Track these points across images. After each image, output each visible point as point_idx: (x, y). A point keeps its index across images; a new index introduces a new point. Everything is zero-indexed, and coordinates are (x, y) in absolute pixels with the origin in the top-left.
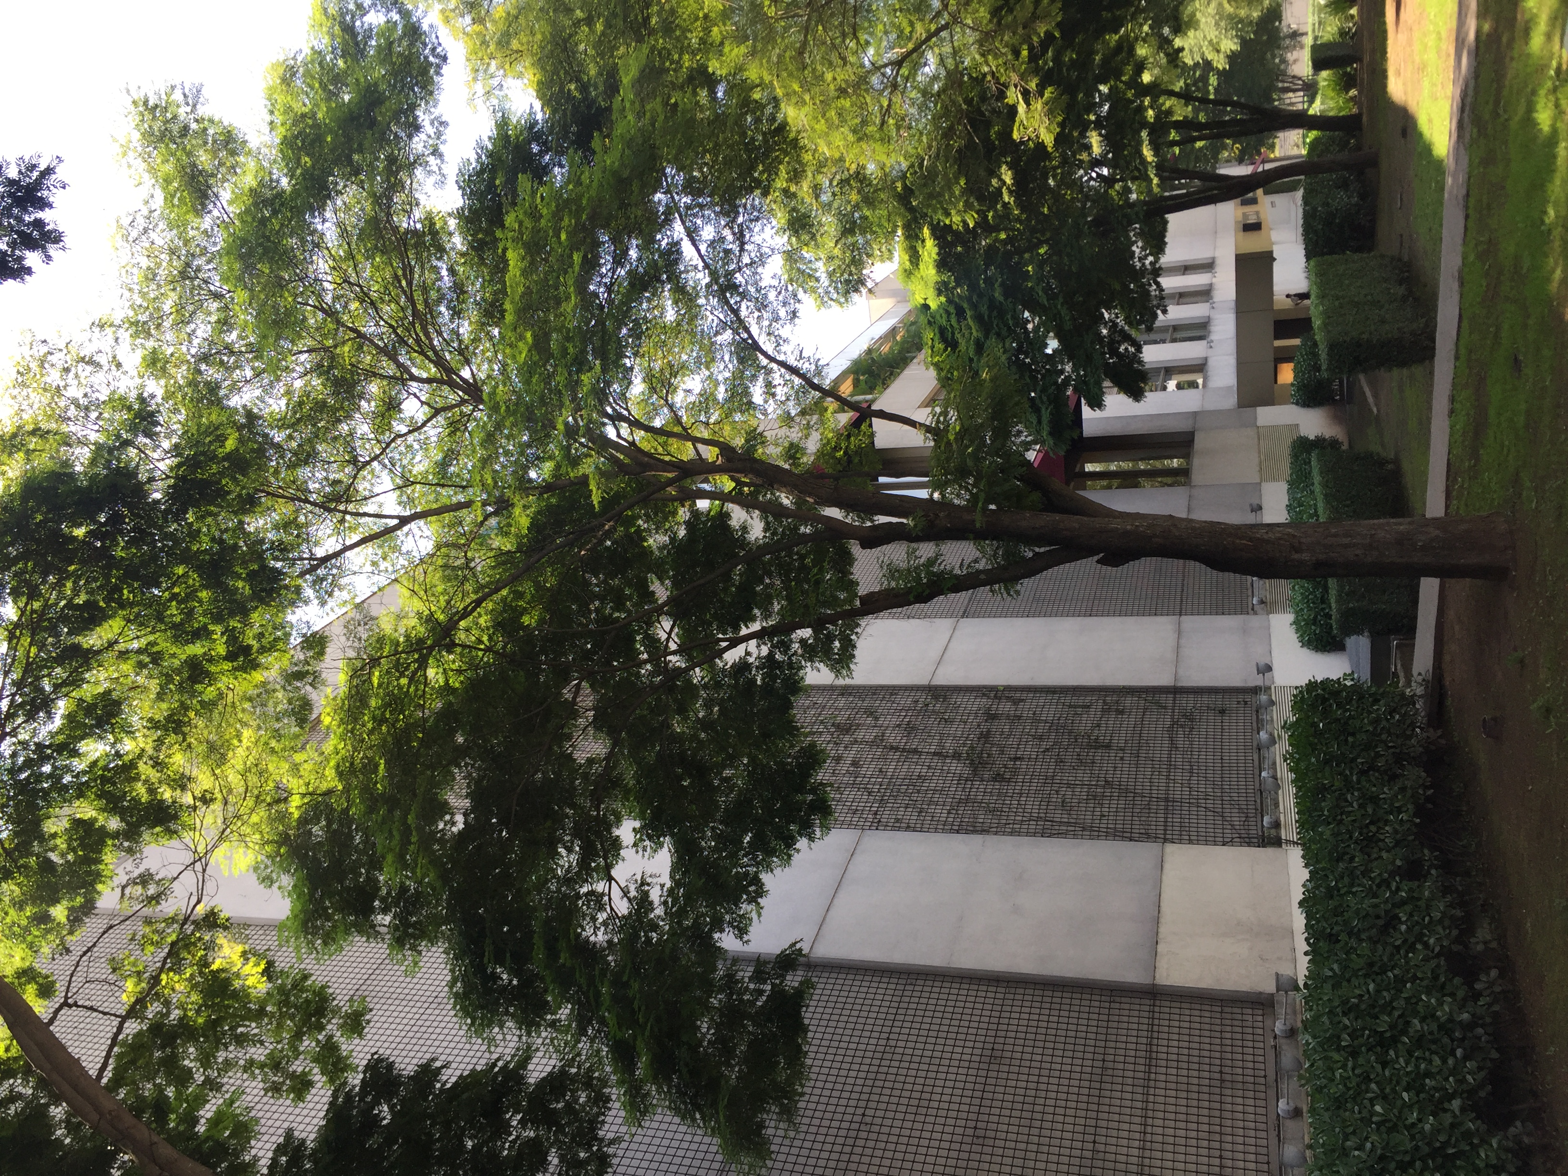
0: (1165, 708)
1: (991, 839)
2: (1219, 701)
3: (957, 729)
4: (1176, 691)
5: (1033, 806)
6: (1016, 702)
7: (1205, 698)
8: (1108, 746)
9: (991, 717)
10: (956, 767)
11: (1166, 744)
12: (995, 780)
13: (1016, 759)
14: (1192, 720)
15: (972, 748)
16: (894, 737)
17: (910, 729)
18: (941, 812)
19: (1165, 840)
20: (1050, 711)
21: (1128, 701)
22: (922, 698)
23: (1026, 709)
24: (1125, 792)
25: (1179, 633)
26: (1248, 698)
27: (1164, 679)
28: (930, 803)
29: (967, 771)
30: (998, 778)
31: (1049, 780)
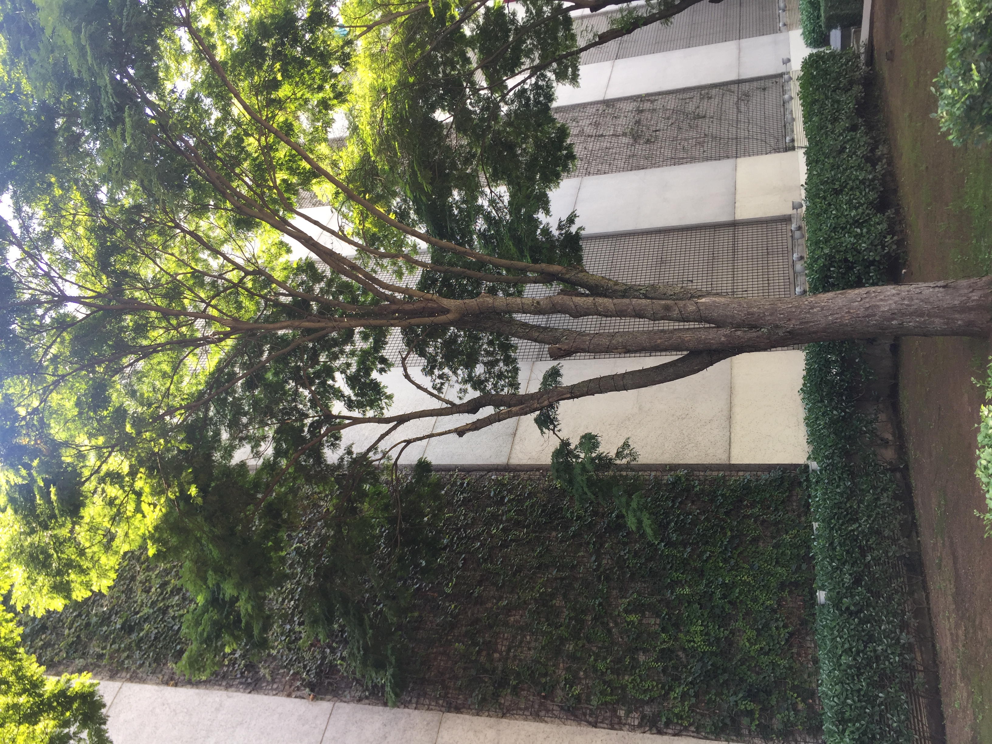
0: (733, 92)
1: (648, 171)
2: (762, 84)
3: (622, 121)
4: (739, 82)
5: (668, 153)
6: (652, 102)
7: (755, 84)
8: (704, 117)
9: (640, 111)
10: (625, 140)
11: (735, 110)
12: (646, 143)
13: (656, 131)
14: (748, 96)
15: (632, 129)
16: (588, 130)
17: (597, 125)
18: (620, 164)
19: (737, 157)
20: (672, 103)
21: (714, 92)
22: (601, 108)
23: (658, 105)
24: (714, 138)
25: (740, 49)
26: (778, 80)
27: (733, 77)
28: (614, 159)
29: (631, 141)
30: (648, 141)
31: (675, 139)
